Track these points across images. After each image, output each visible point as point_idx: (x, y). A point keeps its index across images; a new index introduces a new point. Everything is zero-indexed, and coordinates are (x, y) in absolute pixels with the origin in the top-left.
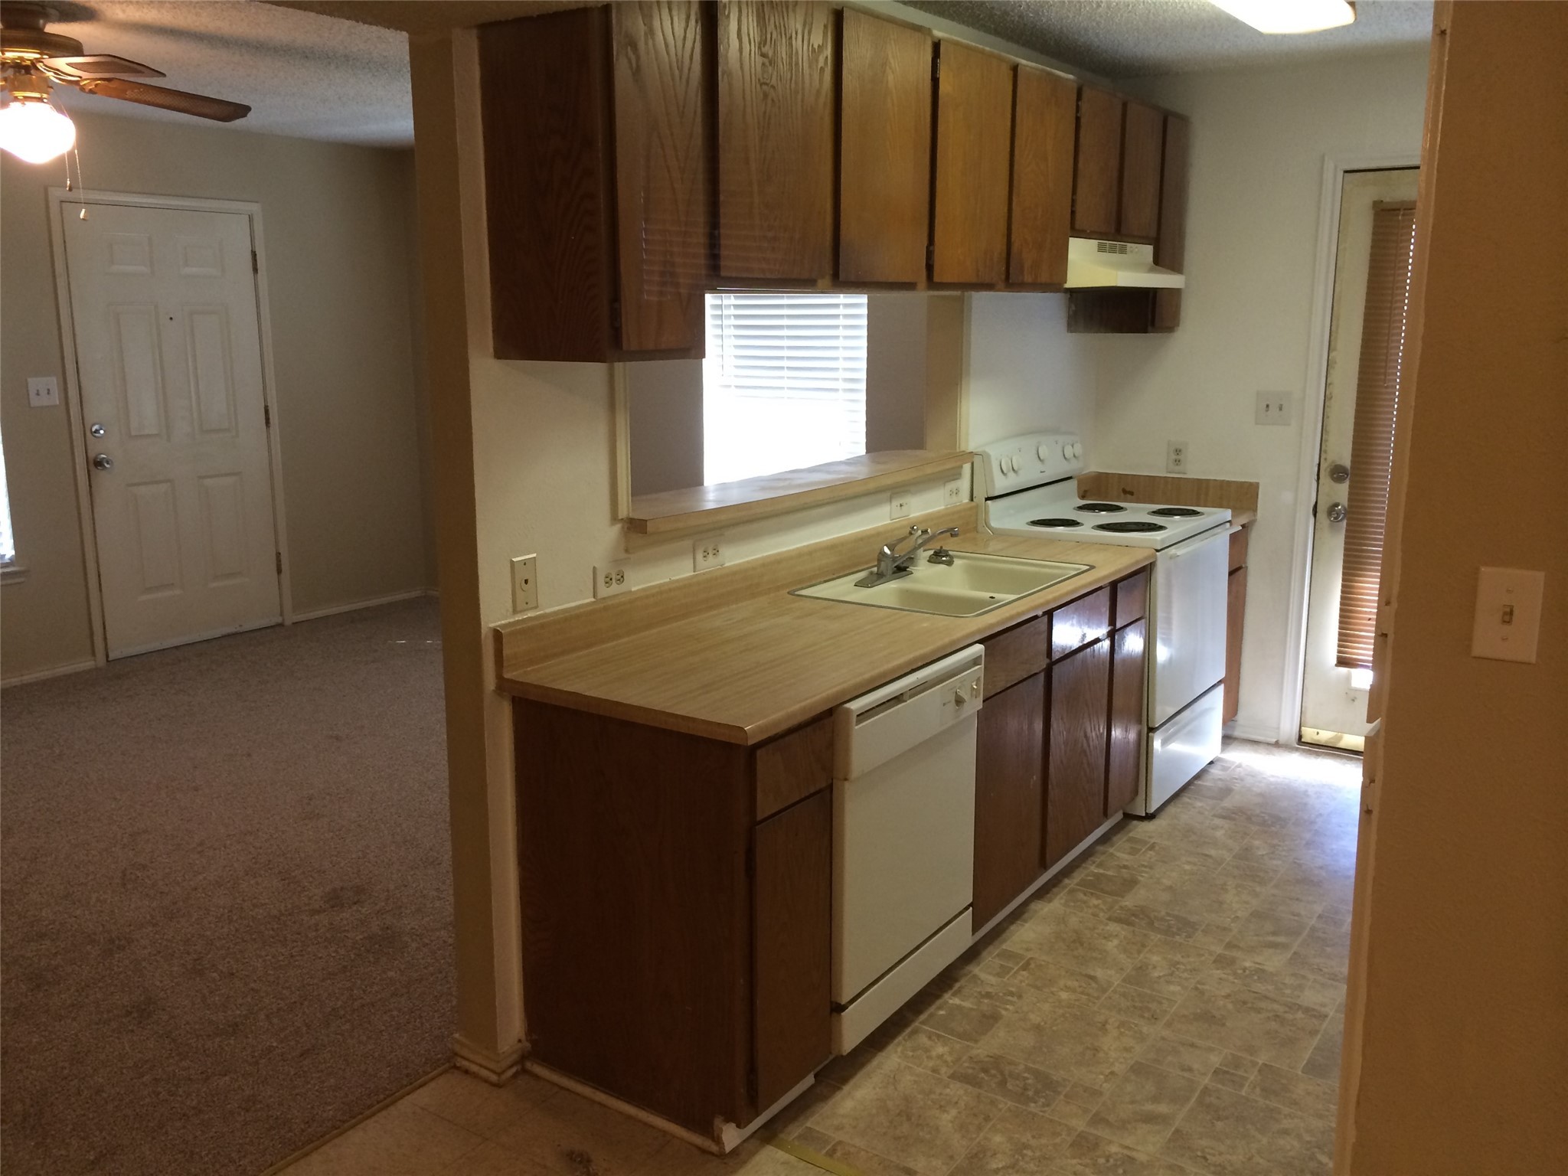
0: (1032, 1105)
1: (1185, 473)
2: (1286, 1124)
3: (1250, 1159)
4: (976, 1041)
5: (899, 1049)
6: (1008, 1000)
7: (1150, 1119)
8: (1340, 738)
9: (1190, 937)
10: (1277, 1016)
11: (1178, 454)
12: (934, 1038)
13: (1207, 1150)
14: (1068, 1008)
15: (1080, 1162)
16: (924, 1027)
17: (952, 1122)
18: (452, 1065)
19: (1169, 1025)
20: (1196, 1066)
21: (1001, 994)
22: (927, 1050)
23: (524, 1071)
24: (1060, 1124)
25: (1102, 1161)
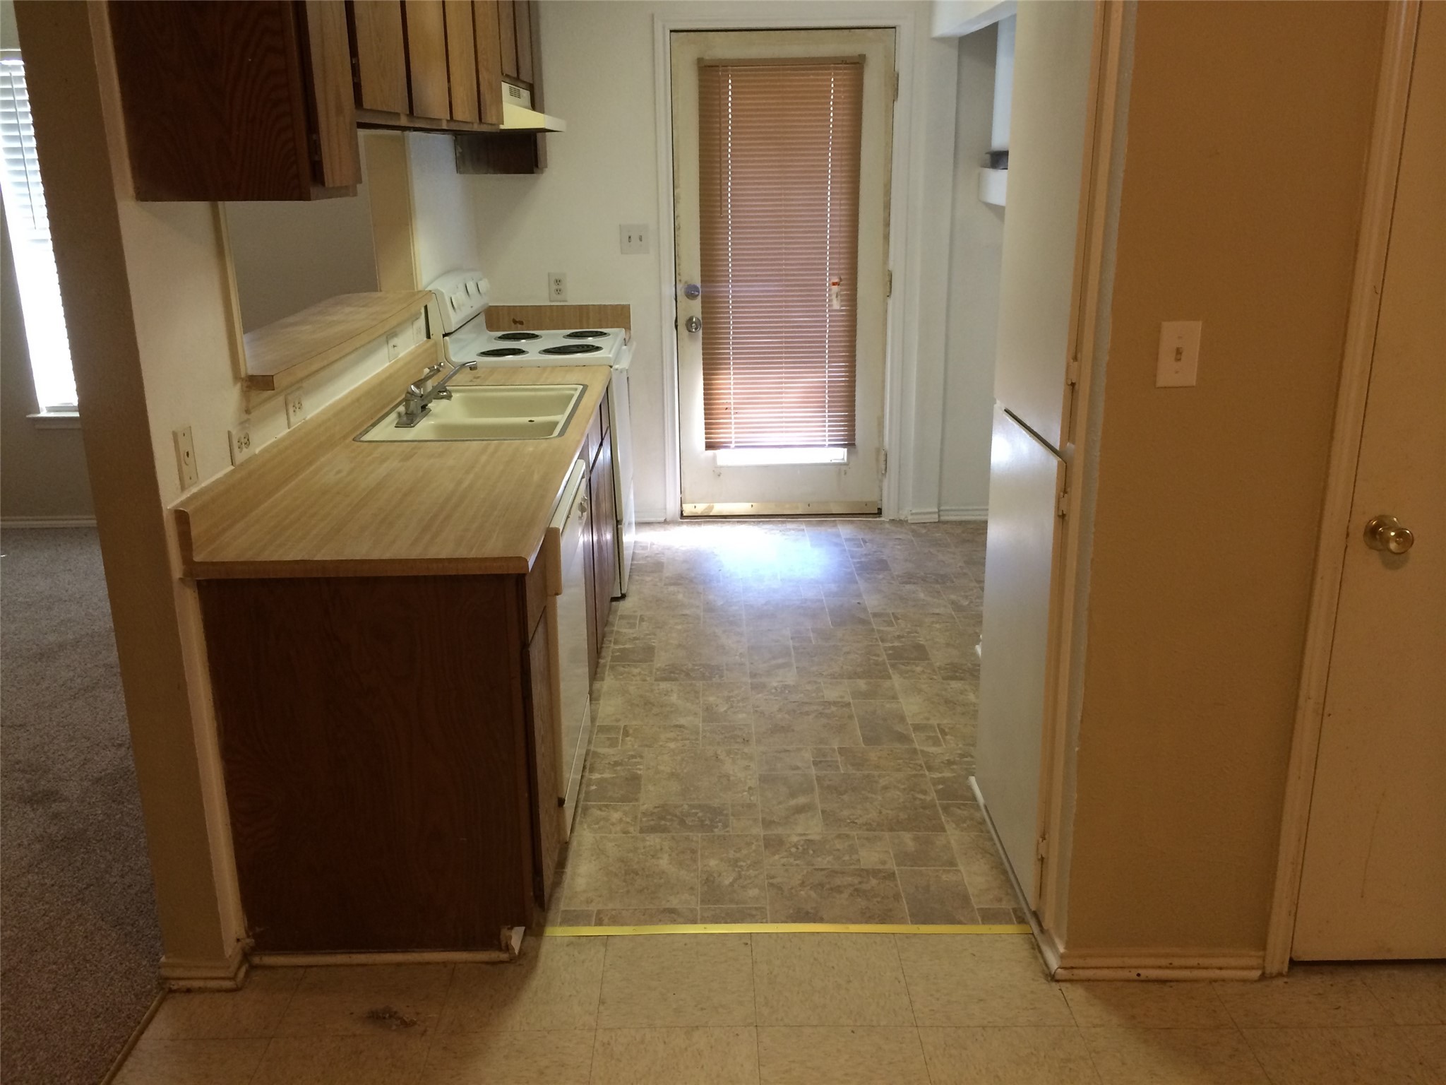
0: (716, 830)
1: (566, 301)
2: (883, 782)
3: (880, 813)
4: (637, 800)
5: (585, 827)
6: (635, 762)
7: (800, 810)
8: (712, 508)
9: (723, 677)
10: (820, 713)
11: (558, 284)
12: (604, 809)
13: (851, 817)
14: (682, 753)
15: (781, 856)
16: (589, 803)
17: (670, 864)
18: (167, 990)
19: (759, 742)
20: (799, 764)
21: (626, 760)
22: (606, 819)
23: (253, 967)
24: (747, 836)
25: (793, 850)
